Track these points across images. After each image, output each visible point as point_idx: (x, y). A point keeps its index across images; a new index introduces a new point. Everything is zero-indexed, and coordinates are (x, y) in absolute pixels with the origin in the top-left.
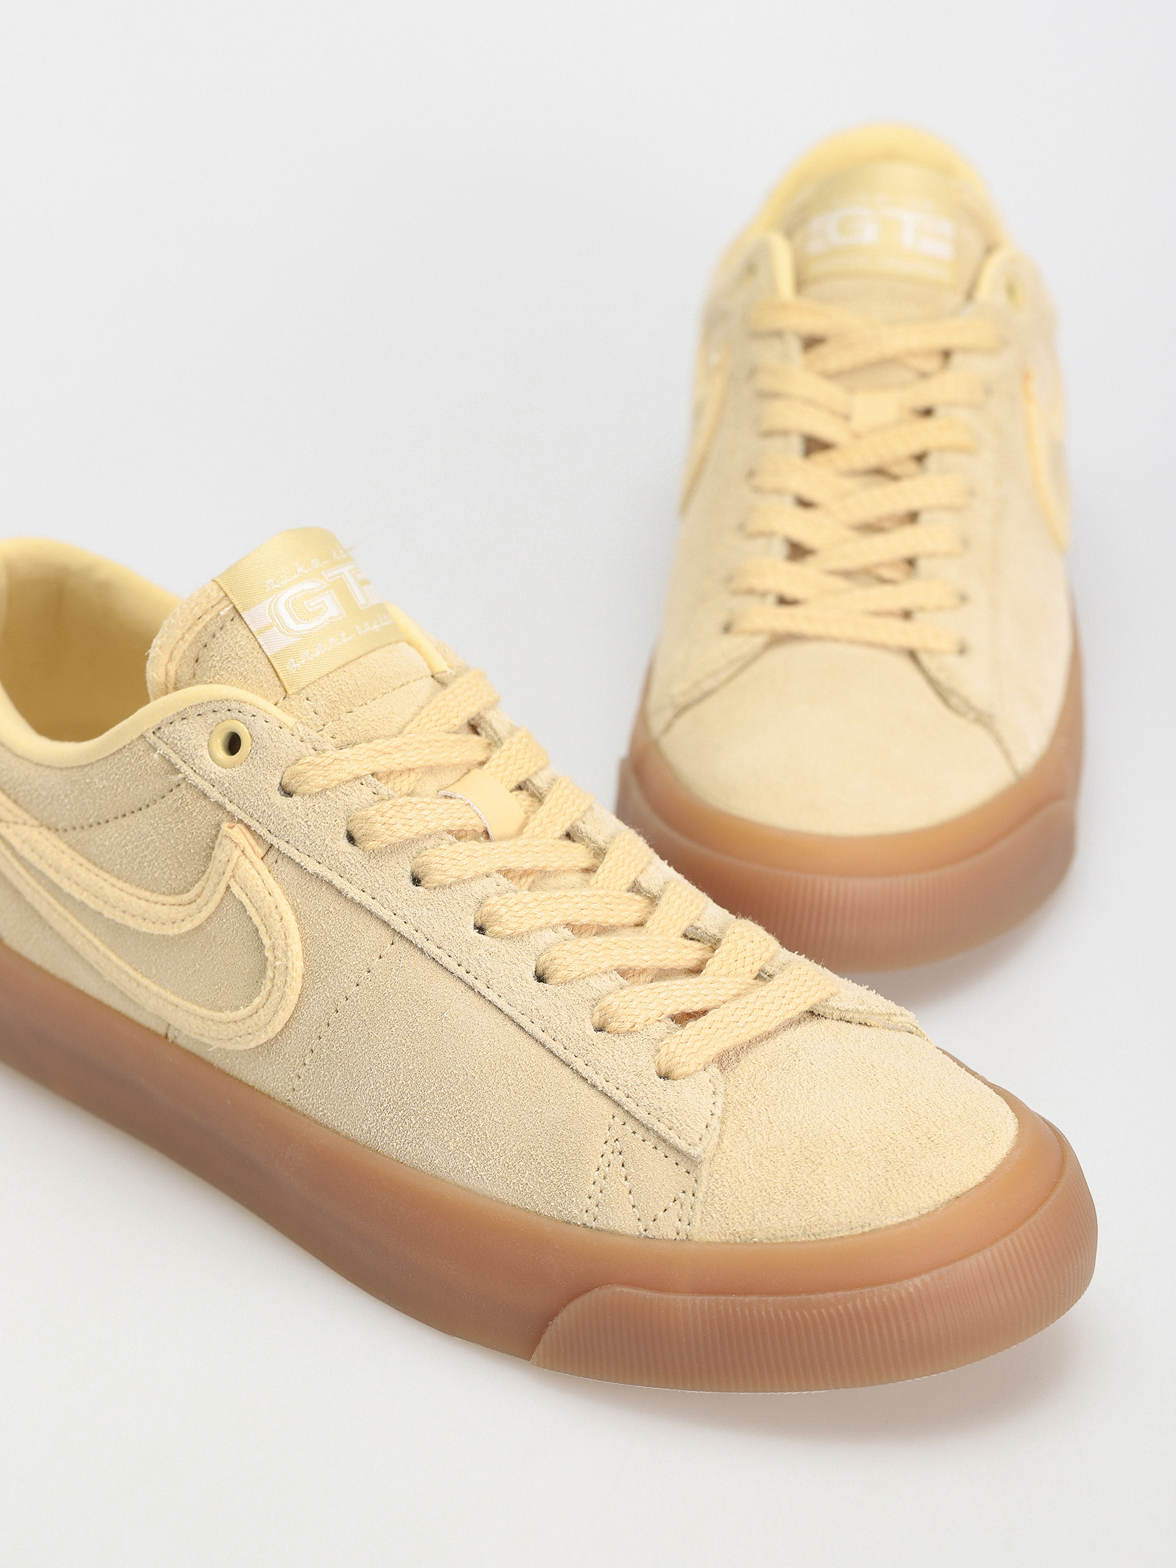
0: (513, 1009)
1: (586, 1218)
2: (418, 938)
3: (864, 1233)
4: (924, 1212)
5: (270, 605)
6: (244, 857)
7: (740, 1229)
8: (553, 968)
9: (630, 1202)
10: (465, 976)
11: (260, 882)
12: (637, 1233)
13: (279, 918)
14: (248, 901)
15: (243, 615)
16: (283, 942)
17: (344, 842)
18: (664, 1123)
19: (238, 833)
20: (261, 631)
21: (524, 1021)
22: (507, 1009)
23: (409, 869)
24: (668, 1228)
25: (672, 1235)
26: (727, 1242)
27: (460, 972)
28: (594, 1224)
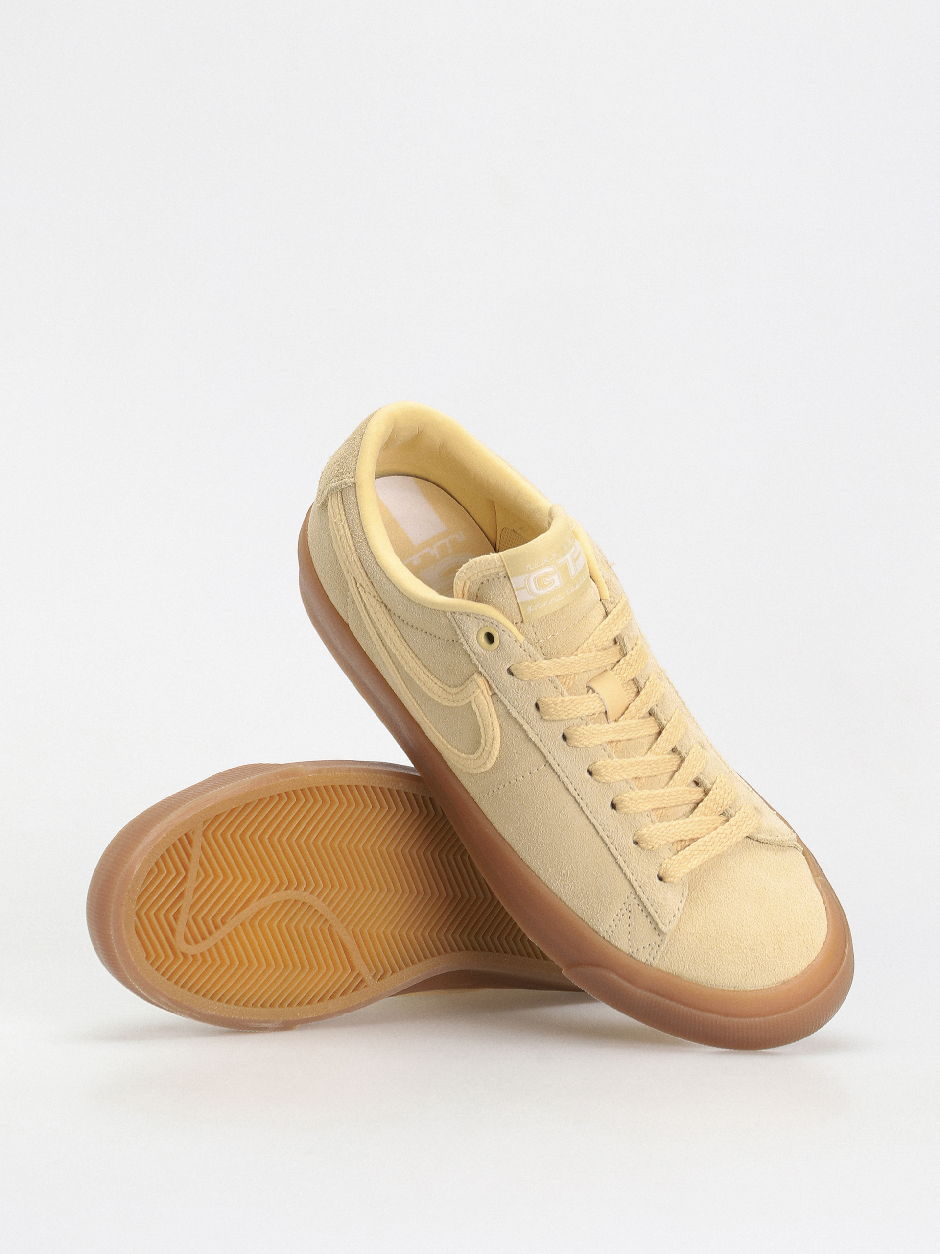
0: (596, 821)
1: (605, 935)
2: (558, 769)
3: (734, 991)
4: (766, 987)
5: (526, 578)
6: (481, 693)
7: (676, 970)
8: (621, 806)
9: (628, 938)
10: (577, 797)
11: (487, 708)
12: (628, 953)
13: (492, 729)
14: (478, 713)
15: (511, 579)
16: (491, 741)
17: (533, 708)
18: (654, 908)
19: (481, 681)
20: (518, 589)
21: (599, 829)
22: (593, 820)
23: (562, 732)
24: (643, 956)
25: (644, 960)
26: (669, 973)
27: (575, 794)
28: (608, 939)
